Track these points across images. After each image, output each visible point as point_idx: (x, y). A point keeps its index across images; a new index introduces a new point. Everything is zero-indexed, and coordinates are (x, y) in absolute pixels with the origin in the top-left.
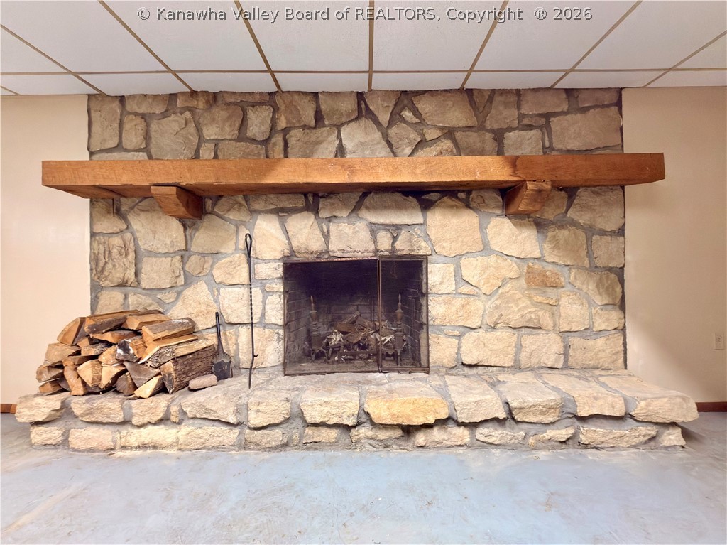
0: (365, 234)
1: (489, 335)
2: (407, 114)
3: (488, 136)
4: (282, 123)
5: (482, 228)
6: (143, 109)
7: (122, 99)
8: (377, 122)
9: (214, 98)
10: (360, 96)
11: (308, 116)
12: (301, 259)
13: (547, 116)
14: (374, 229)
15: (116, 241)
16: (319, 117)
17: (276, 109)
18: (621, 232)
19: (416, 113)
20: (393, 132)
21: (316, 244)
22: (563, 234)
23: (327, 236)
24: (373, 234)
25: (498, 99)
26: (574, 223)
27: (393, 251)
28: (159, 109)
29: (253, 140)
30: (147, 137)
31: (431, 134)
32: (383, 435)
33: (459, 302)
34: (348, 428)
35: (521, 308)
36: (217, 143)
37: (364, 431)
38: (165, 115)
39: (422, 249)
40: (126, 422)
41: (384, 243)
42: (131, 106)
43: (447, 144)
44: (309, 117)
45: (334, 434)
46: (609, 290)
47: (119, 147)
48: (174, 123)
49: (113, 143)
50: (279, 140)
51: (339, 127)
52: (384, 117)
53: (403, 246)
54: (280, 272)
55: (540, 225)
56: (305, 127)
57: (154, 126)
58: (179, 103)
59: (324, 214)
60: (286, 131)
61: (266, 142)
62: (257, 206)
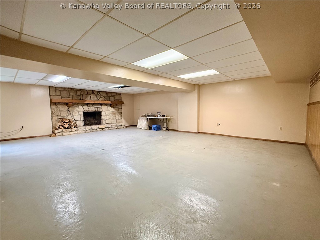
0: (94, 108)
1: (109, 120)
3: (108, 97)
4: (82, 93)
5: (108, 108)
6: (60, 89)
7: (55, 87)
8: (95, 94)
9: (72, 89)
10: (93, 91)
12: (86, 112)
15: (55, 109)
17: (81, 91)
18: (121, 108)
19: (100, 94)
20: (97, 96)
21: (88, 110)
25: (109, 93)
26: (117, 107)
28: (63, 90)
29: (78, 95)
30: (61, 94)
31: (102, 96)
33: (105, 116)
34: (97, 129)
35: (112, 117)
36: (72, 95)
39: (101, 110)
41: (96, 109)
42: (57, 89)
44: (86, 93)
45: (95, 130)
46: (121, 115)
47: (56, 95)
48: (65, 92)
50: (82, 95)
51: (90, 95)
52: (96, 94)
53: (99, 110)
54: (83, 113)
55: (114, 108)
57: (62, 92)
58: (66, 89)
59: (89, 106)
60: (83, 94)
61: (80, 96)
62: (79, 104)
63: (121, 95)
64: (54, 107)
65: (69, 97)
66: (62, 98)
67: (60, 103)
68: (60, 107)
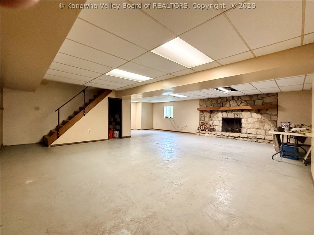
1: (252, 129)
2: (239, 99)
3: (252, 101)
4: (222, 101)
5: (251, 114)
6: (206, 100)
7: (203, 99)
8: (235, 100)
9: (214, 98)
10: (233, 97)
11: (226, 100)
12: (224, 118)
13: (263, 98)
15: (202, 115)
16: (227, 100)
17: (221, 99)
18: (277, 115)
19: (241, 99)
20: (237, 102)
21: (226, 116)
22: (265, 115)
23: (228, 115)
24: (234, 115)
26: (268, 114)
27: (237, 117)
29: (218, 103)
30: (206, 103)
31: (243, 101)
32: (232, 138)
33: (247, 124)
34: (228, 136)
35: (257, 125)
36: (214, 104)
37: (230, 137)
42: (204, 100)
43: (246, 103)
46: (274, 124)
47: (203, 105)
48: (209, 102)
49: (202, 104)
50: (222, 103)
51: (230, 101)
53: (238, 117)
54: (221, 119)
55: (261, 114)
56: (225, 101)
58: (210, 99)
59: (227, 112)
61: (220, 103)
62: (219, 111)
63: (277, 95)
64: (201, 113)
65: (211, 106)
66: (206, 106)
67: (205, 111)
68: (205, 113)
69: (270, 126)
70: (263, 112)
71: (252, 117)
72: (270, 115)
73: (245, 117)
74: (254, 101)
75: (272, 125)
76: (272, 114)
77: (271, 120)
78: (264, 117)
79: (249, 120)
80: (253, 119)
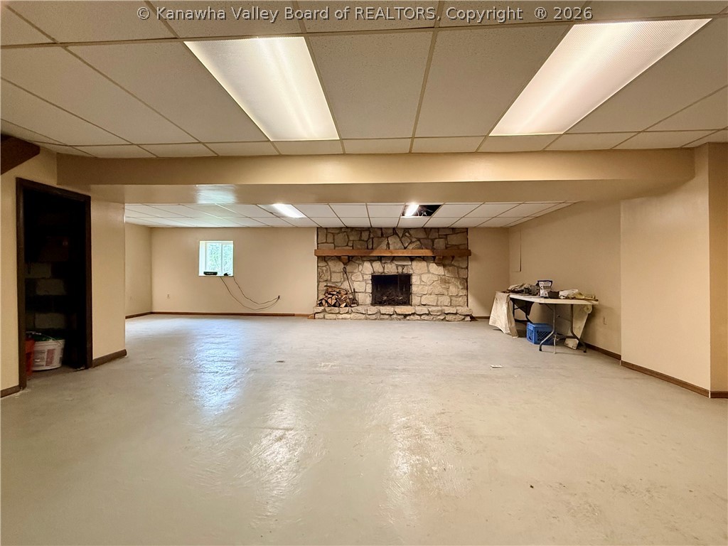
0: (395, 267)
1: (429, 296)
2: (407, 234)
3: (430, 241)
5: (428, 266)
6: (333, 232)
7: (326, 228)
8: (398, 236)
9: (352, 229)
10: (394, 229)
11: (379, 233)
12: (376, 274)
13: (446, 235)
14: (397, 266)
15: (324, 268)
16: (382, 234)
17: (370, 232)
18: (467, 268)
19: (409, 234)
20: (403, 239)
21: (381, 270)
22: (451, 268)
23: (384, 268)
25: (433, 230)
26: (453, 265)
27: (402, 272)
28: (337, 232)
29: (363, 241)
30: (334, 239)
31: (414, 240)
32: (399, 317)
33: (421, 287)
34: (391, 315)
35: (439, 289)
36: (353, 241)
37: (395, 316)
38: (339, 233)
39: (411, 272)
40: (339, 313)
41: (400, 270)
42: (329, 231)
43: (418, 243)
44: (380, 235)
45: (387, 316)
46: (463, 284)
47: (326, 242)
48: (341, 236)
50: (371, 240)
51: (388, 238)
52: (401, 235)
53: (405, 271)
54: (371, 278)
55: (444, 266)
56: (378, 237)
57: (336, 237)
58: (343, 230)
59: (383, 262)
60: (372, 238)
61: (367, 241)
62: (364, 259)
63: (467, 232)
64: (322, 264)
65: (347, 245)
66: (335, 247)
67: (331, 258)
69: (458, 288)
70: (447, 262)
71: (429, 272)
72: (458, 267)
73: (417, 272)
74: (433, 241)
75: (460, 287)
76: (461, 265)
77: (459, 278)
78: (449, 271)
79: (425, 278)
80: (430, 275)
